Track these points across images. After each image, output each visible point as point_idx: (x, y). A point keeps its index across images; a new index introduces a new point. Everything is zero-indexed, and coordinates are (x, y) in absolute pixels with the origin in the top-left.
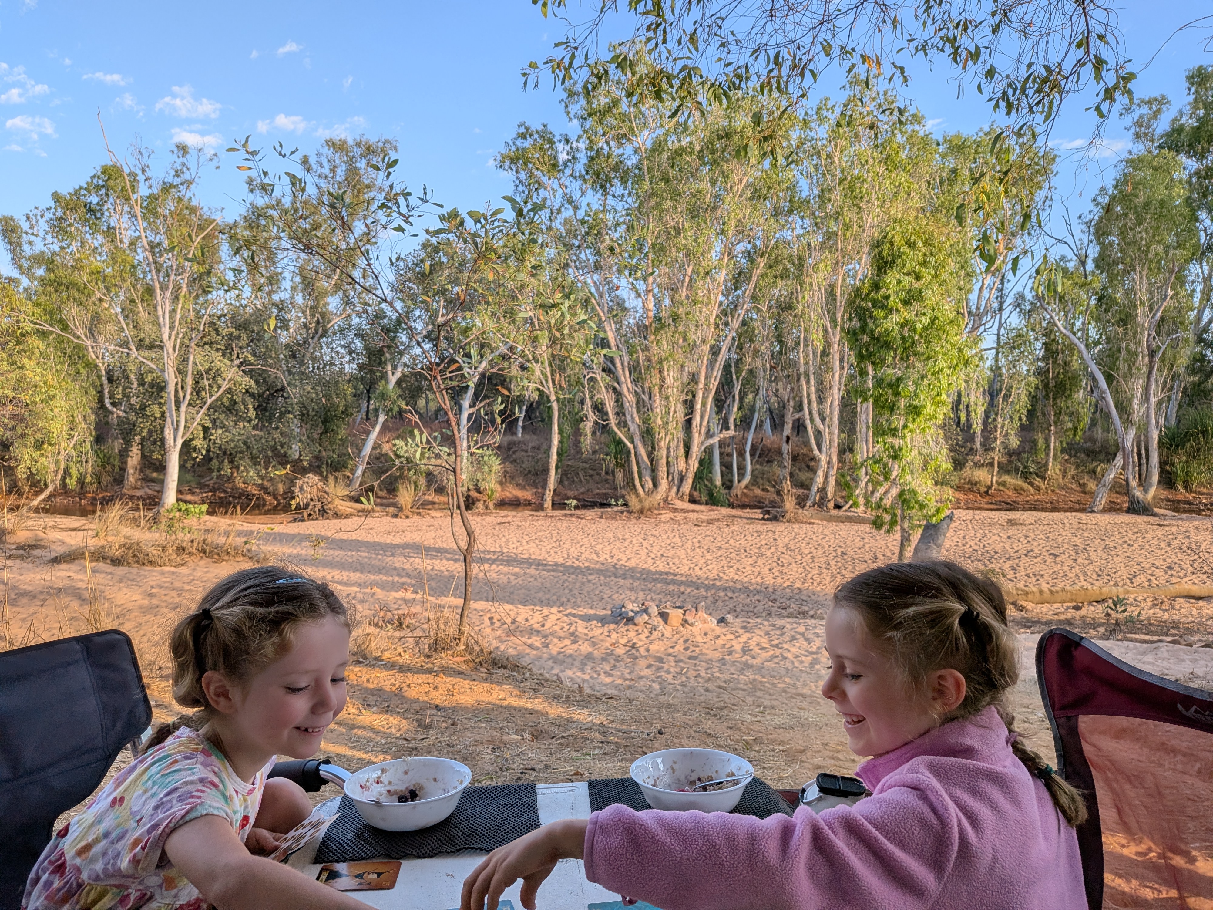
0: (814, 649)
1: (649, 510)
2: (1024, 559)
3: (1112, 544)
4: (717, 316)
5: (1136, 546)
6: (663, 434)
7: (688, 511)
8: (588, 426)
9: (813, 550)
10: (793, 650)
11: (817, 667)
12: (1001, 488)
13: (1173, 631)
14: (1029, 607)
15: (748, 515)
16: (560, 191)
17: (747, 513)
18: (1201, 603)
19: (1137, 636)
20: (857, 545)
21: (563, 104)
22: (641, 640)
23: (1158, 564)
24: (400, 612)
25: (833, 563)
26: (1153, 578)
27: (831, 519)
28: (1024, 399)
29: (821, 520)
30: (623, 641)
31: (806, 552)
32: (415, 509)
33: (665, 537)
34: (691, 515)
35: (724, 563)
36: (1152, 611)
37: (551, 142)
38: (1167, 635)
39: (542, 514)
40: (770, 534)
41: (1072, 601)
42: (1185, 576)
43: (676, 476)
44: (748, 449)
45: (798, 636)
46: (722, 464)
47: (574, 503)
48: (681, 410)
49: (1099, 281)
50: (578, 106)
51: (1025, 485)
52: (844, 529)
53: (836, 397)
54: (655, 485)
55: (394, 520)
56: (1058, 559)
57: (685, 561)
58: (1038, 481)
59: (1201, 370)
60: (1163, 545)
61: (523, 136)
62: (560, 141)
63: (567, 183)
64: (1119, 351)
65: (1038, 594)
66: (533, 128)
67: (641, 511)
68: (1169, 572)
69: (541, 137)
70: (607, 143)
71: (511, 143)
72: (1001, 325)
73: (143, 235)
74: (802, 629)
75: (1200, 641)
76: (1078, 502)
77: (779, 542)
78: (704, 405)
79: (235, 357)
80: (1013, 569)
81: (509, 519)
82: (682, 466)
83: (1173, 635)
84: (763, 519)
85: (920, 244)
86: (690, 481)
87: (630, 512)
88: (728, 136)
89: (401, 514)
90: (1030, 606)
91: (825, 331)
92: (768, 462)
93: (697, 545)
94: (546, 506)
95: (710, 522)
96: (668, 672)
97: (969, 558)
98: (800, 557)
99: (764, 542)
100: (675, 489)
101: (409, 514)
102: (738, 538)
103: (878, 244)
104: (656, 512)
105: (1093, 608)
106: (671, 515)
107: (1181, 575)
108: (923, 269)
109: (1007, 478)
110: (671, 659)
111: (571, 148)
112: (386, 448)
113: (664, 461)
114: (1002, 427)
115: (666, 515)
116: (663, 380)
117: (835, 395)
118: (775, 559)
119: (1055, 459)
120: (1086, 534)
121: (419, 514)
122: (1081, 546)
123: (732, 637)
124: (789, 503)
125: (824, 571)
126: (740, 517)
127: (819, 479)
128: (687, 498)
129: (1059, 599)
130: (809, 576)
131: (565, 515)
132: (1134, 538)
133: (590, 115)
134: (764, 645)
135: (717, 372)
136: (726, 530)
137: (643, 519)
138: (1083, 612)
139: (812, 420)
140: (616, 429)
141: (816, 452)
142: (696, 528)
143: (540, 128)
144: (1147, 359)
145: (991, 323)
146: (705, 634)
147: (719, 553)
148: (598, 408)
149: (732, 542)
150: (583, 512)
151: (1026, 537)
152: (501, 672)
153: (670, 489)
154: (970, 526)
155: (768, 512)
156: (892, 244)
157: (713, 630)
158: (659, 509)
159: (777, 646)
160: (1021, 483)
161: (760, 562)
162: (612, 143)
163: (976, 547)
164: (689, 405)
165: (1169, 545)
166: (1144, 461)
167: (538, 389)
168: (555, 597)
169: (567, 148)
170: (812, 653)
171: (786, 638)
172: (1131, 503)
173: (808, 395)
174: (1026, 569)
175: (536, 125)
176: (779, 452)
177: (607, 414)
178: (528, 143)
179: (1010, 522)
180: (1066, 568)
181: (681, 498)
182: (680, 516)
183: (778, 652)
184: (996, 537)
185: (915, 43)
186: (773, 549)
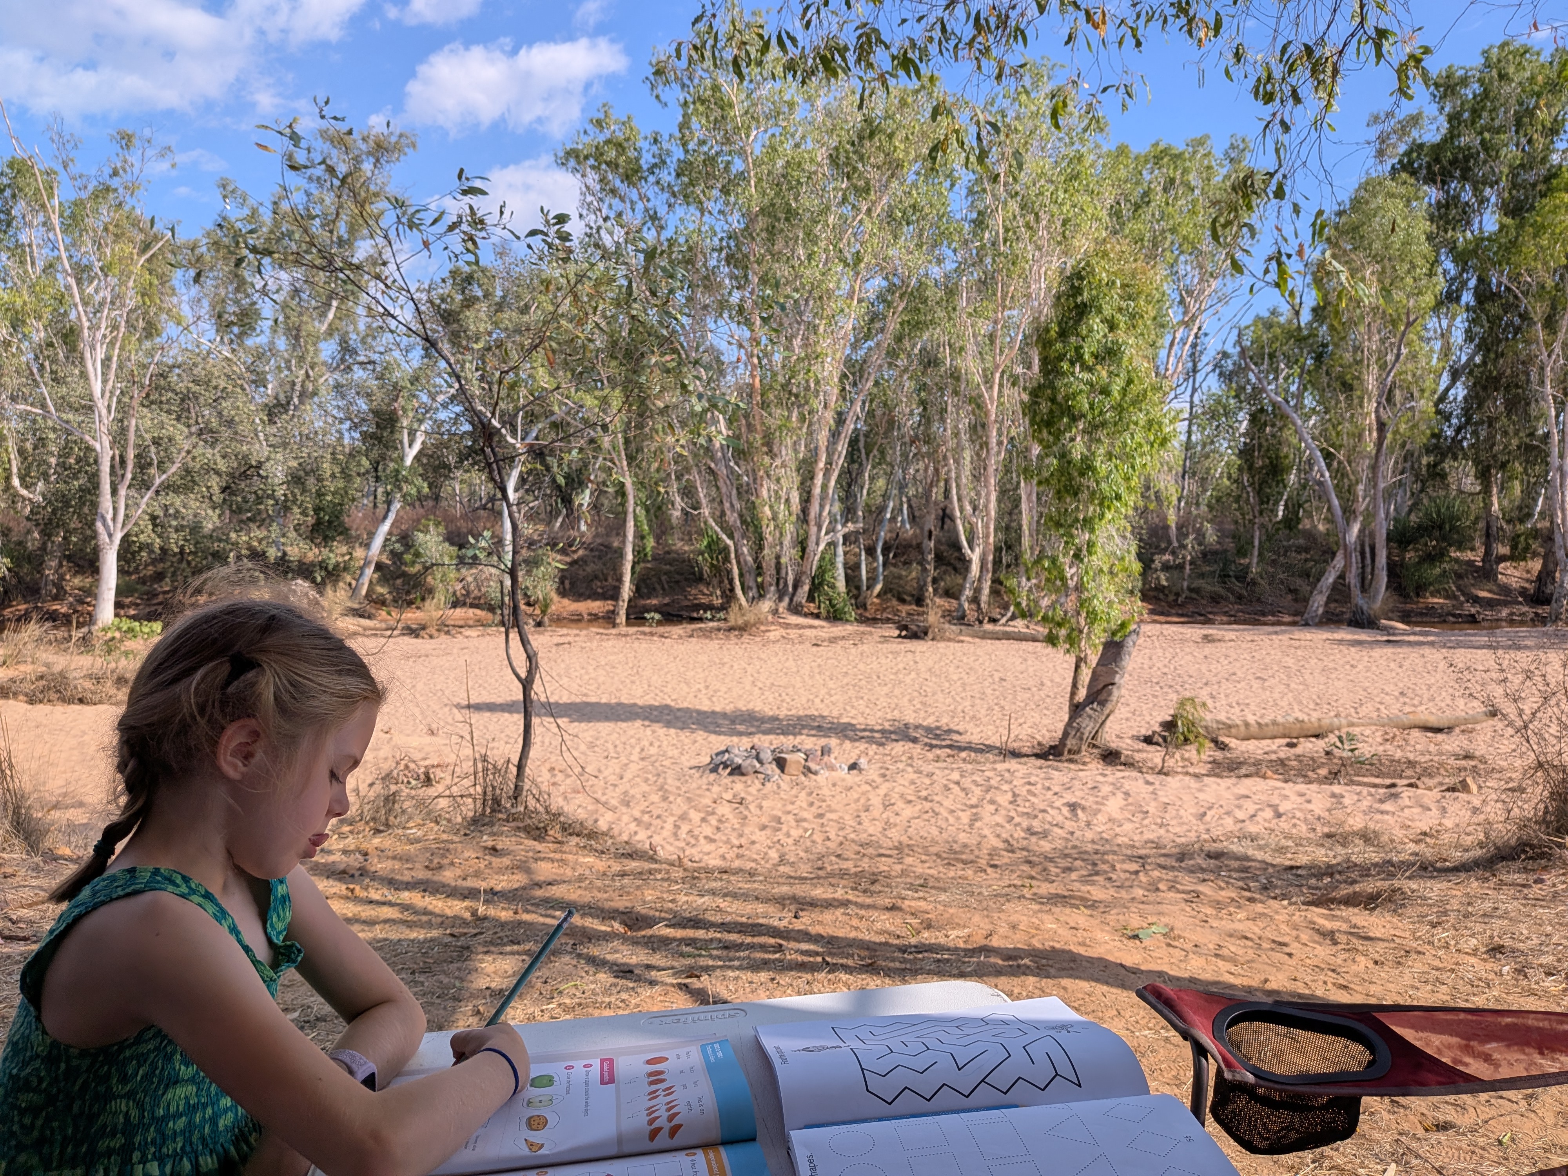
0: (974, 801)
1: (754, 625)
2: (1225, 685)
3: (1331, 665)
4: (843, 374)
5: (1360, 667)
6: (770, 527)
7: (803, 628)
9: (963, 675)
10: (946, 803)
11: (978, 824)
12: (1194, 596)
13: (1409, 772)
14: (1232, 745)
15: (880, 631)
16: (640, 206)
17: (880, 628)
18: (1440, 737)
19: (1365, 780)
20: (1019, 669)
22: (749, 794)
23: (1387, 689)
24: (427, 763)
25: (989, 691)
26: (1382, 707)
27: (984, 636)
29: (973, 636)
30: (728, 796)
31: (955, 677)
32: (442, 627)
33: (775, 660)
34: (808, 632)
35: (852, 693)
36: (1381, 748)
38: (1401, 777)
39: (614, 631)
40: (909, 655)
41: (1284, 736)
42: (1421, 704)
43: (789, 582)
44: (880, 545)
45: (952, 786)
46: (847, 566)
47: (657, 616)
48: (795, 498)
51: (1223, 592)
52: (1001, 648)
53: (992, 480)
54: (762, 593)
55: (414, 641)
56: (1266, 684)
57: (801, 691)
58: (1239, 587)
59: (1436, 447)
60: (1393, 665)
63: (650, 194)
64: (1343, 423)
65: (1243, 728)
67: (744, 628)
68: (1402, 700)
72: (1194, 390)
73: (64, 255)
74: (955, 776)
75: (1441, 784)
77: (920, 665)
78: (824, 490)
79: (192, 421)
80: (1212, 697)
81: (569, 639)
82: (795, 569)
83: (1408, 778)
84: (899, 636)
86: (807, 587)
87: (730, 629)
89: (423, 634)
90: (1233, 743)
92: (905, 563)
93: (817, 670)
94: (618, 620)
95: (832, 641)
96: (788, 835)
98: (947, 684)
99: (901, 666)
100: (787, 599)
101: (435, 634)
102: (868, 661)
104: (763, 628)
105: (1310, 745)
106: (783, 632)
107: (1416, 702)
109: (1200, 583)
110: (790, 818)
113: (772, 562)
115: (776, 633)
117: (992, 477)
118: (917, 687)
119: (1259, 559)
120: (1299, 653)
121: (446, 633)
122: (1294, 668)
123: (869, 788)
124: (934, 617)
125: (978, 701)
126: (871, 634)
127: (970, 585)
128: (802, 610)
129: (1270, 734)
130: (960, 708)
131: (644, 634)
132: (1358, 657)
134: (909, 798)
135: (842, 447)
136: (853, 651)
137: (746, 637)
138: (1299, 750)
139: (962, 510)
140: (709, 520)
141: (966, 550)
142: (815, 649)
144: (1375, 434)
145: (1183, 388)
146: (834, 785)
147: (845, 681)
148: (688, 492)
149: (861, 666)
150: (668, 628)
151: (1226, 656)
152: (574, 840)
153: (780, 600)
154: (1157, 644)
155: (905, 628)
157: (843, 780)
158: (766, 624)
159: (926, 799)
160: (1217, 588)
161: (897, 691)
163: (1166, 670)
164: (806, 490)
165: (1400, 666)
166: (1368, 561)
168: (633, 741)
169: (655, 148)
170: (972, 807)
171: (937, 788)
172: (1354, 613)
173: (958, 477)
174: (1227, 696)
176: (919, 549)
177: (698, 500)
179: (1206, 638)
180: (1276, 695)
181: (795, 611)
182: (793, 633)
183: (927, 805)
184: (1189, 657)
186: (913, 675)
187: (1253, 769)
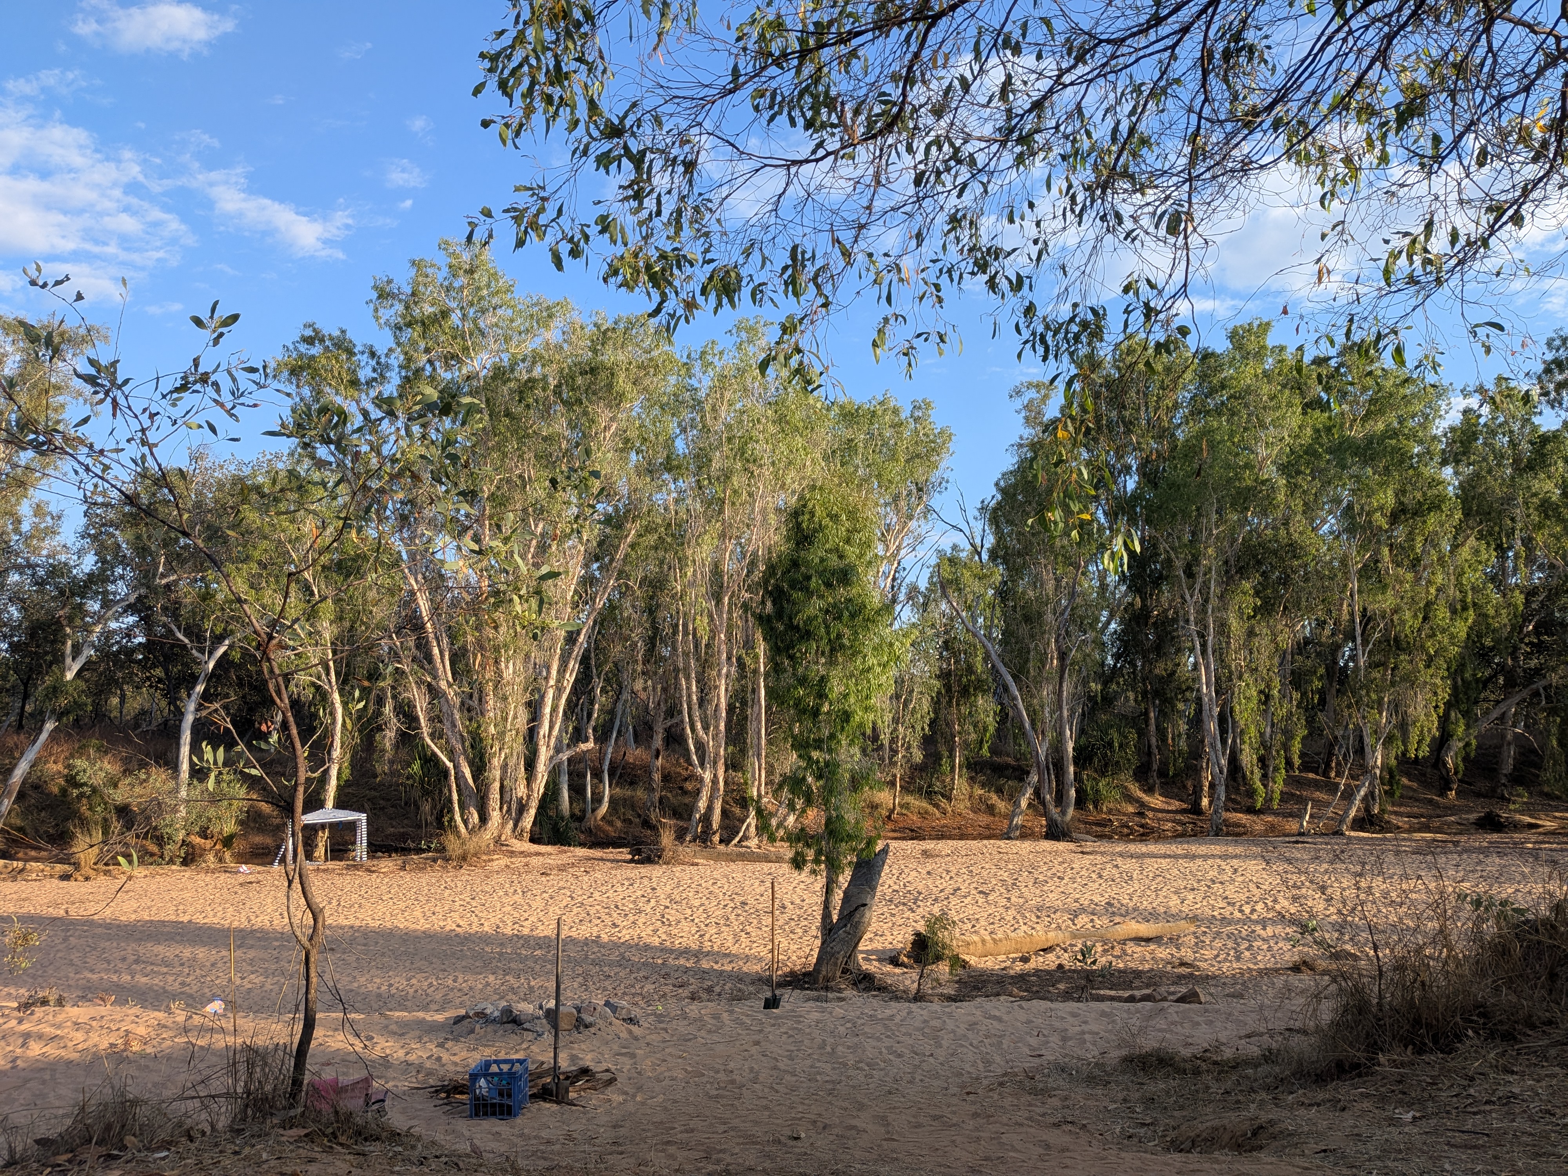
1: (475, 855)
2: (954, 900)
3: (1041, 878)
4: (576, 591)
5: (1066, 878)
6: (496, 748)
7: (530, 855)
8: (388, 737)
9: (704, 900)
12: (904, 811)
14: (972, 963)
15: (611, 856)
17: (611, 853)
20: (758, 891)
21: (372, 306)
23: (1096, 901)
25: (732, 917)
27: (719, 857)
28: (926, 705)
29: (707, 859)
31: (697, 903)
32: (100, 866)
34: (535, 861)
37: (350, 353)
40: (646, 881)
41: (1017, 951)
43: (514, 806)
44: (606, 767)
46: (571, 788)
48: (523, 716)
49: (999, 573)
50: (392, 311)
51: (930, 808)
52: (737, 869)
53: (723, 700)
54: (484, 819)
55: (65, 883)
56: (990, 898)
58: (943, 803)
60: (1094, 876)
61: (309, 341)
62: (363, 353)
64: (1028, 652)
65: (980, 945)
66: (325, 332)
67: (464, 858)
69: (334, 345)
70: (430, 361)
71: (291, 347)
76: (988, 827)
77: (659, 892)
78: (554, 709)
81: (258, 876)
82: (521, 790)
84: (632, 861)
85: (844, 517)
86: (533, 812)
87: (447, 860)
88: (593, 371)
89: (77, 875)
90: (974, 959)
91: (710, 616)
92: (632, 784)
93: (548, 901)
94: (316, 854)
95: (562, 869)
97: (891, 901)
98: (689, 912)
99: (639, 893)
100: (511, 824)
101: (92, 873)
102: (604, 889)
103: (796, 514)
104: (485, 857)
105: (1041, 959)
106: (507, 861)
108: (847, 547)
109: (909, 799)
111: (378, 363)
112: (54, 767)
113: (497, 785)
114: (904, 739)
115: (500, 861)
116: (499, 674)
117: (722, 697)
118: (658, 916)
119: (960, 776)
120: (1010, 866)
121: (106, 873)
122: (1010, 881)
124: (667, 839)
126: (602, 859)
127: (702, 804)
128: (527, 836)
129: (1003, 950)
131: (348, 868)
132: (1061, 869)
133: (409, 325)
135: (573, 665)
136: (586, 878)
137: (466, 869)
138: (1032, 964)
139: (693, 730)
140: (428, 741)
141: (697, 768)
142: (544, 878)
143: (336, 333)
144: (1056, 662)
148: (406, 713)
149: (597, 895)
150: (374, 861)
151: (948, 872)
153: (503, 825)
155: (639, 852)
156: (812, 514)
158: (488, 853)
160: (925, 804)
161: (639, 922)
162: (437, 364)
163: (896, 887)
164: (534, 708)
165: (1100, 877)
166: (1053, 777)
167: (313, 684)
169: (374, 363)
172: (1049, 826)
173: (689, 696)
175: (330, 329)
176: (647, 770)
177: (416, 719)
178: (316, 350)
179: (925, 853)
180: (1001, 910)
181: (520, 837)
182: (519, 862)
184: (914, 873)
185: (939, 265)
186: (653, 903)
187: (997, 988)
